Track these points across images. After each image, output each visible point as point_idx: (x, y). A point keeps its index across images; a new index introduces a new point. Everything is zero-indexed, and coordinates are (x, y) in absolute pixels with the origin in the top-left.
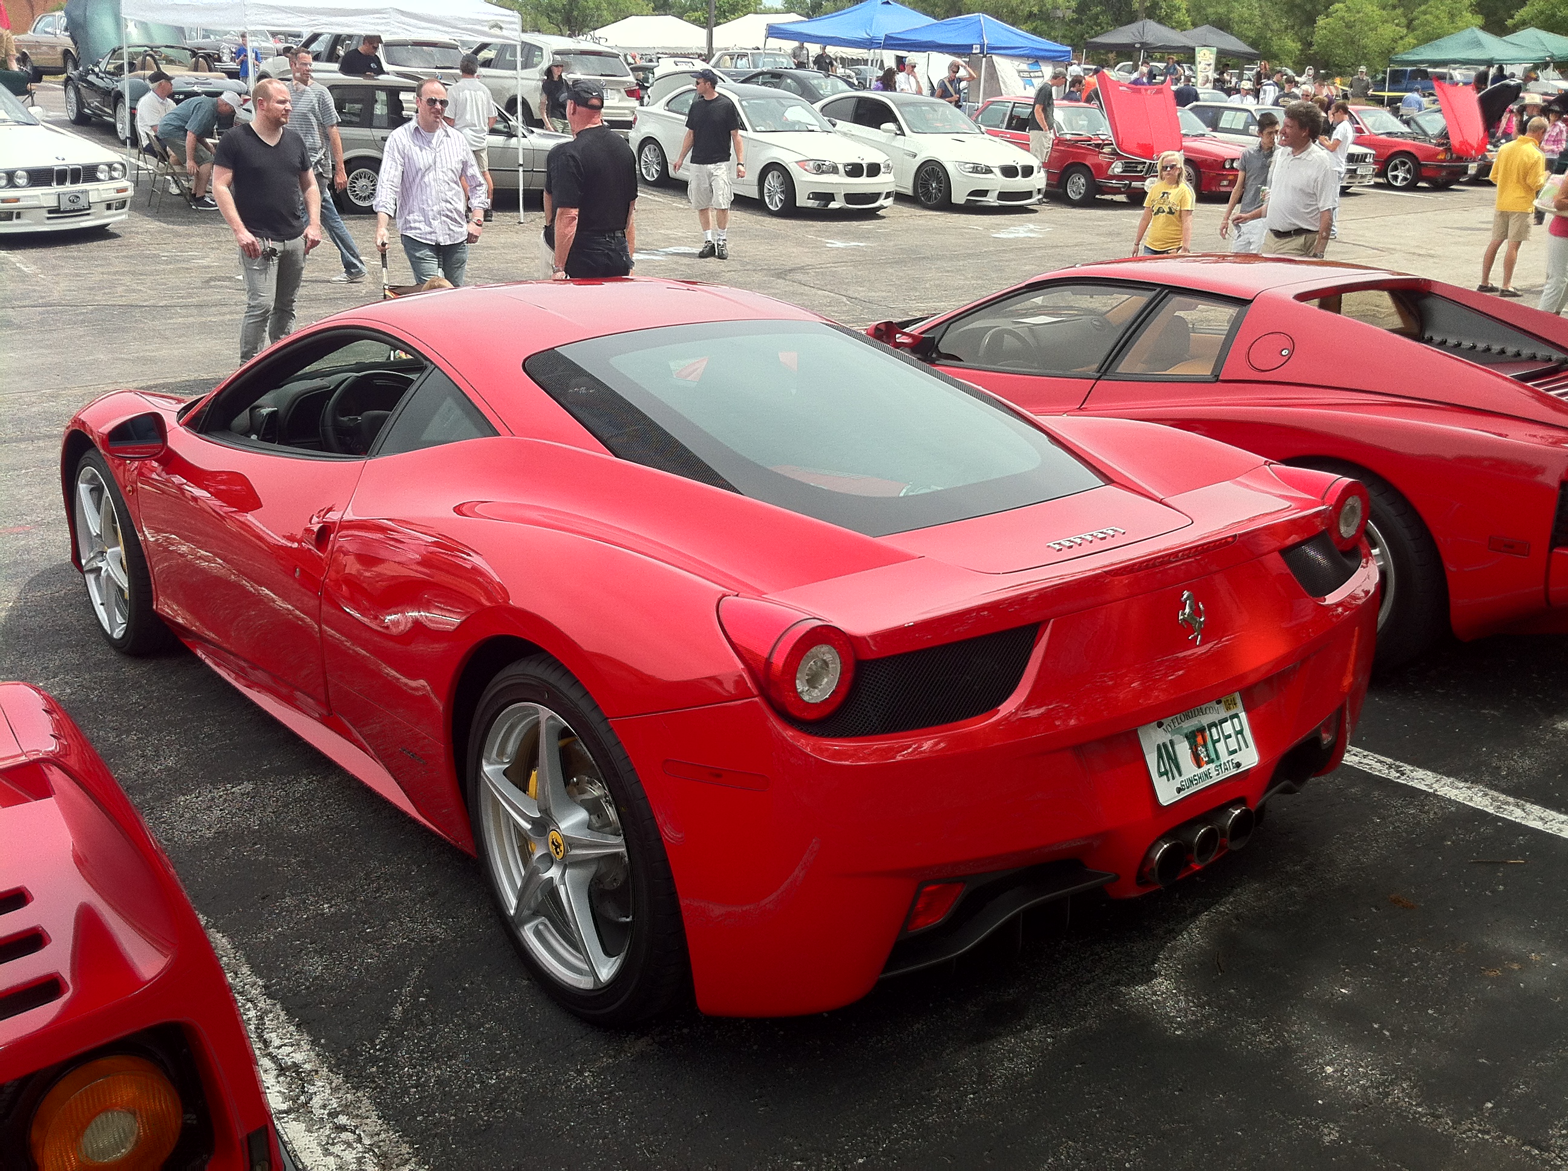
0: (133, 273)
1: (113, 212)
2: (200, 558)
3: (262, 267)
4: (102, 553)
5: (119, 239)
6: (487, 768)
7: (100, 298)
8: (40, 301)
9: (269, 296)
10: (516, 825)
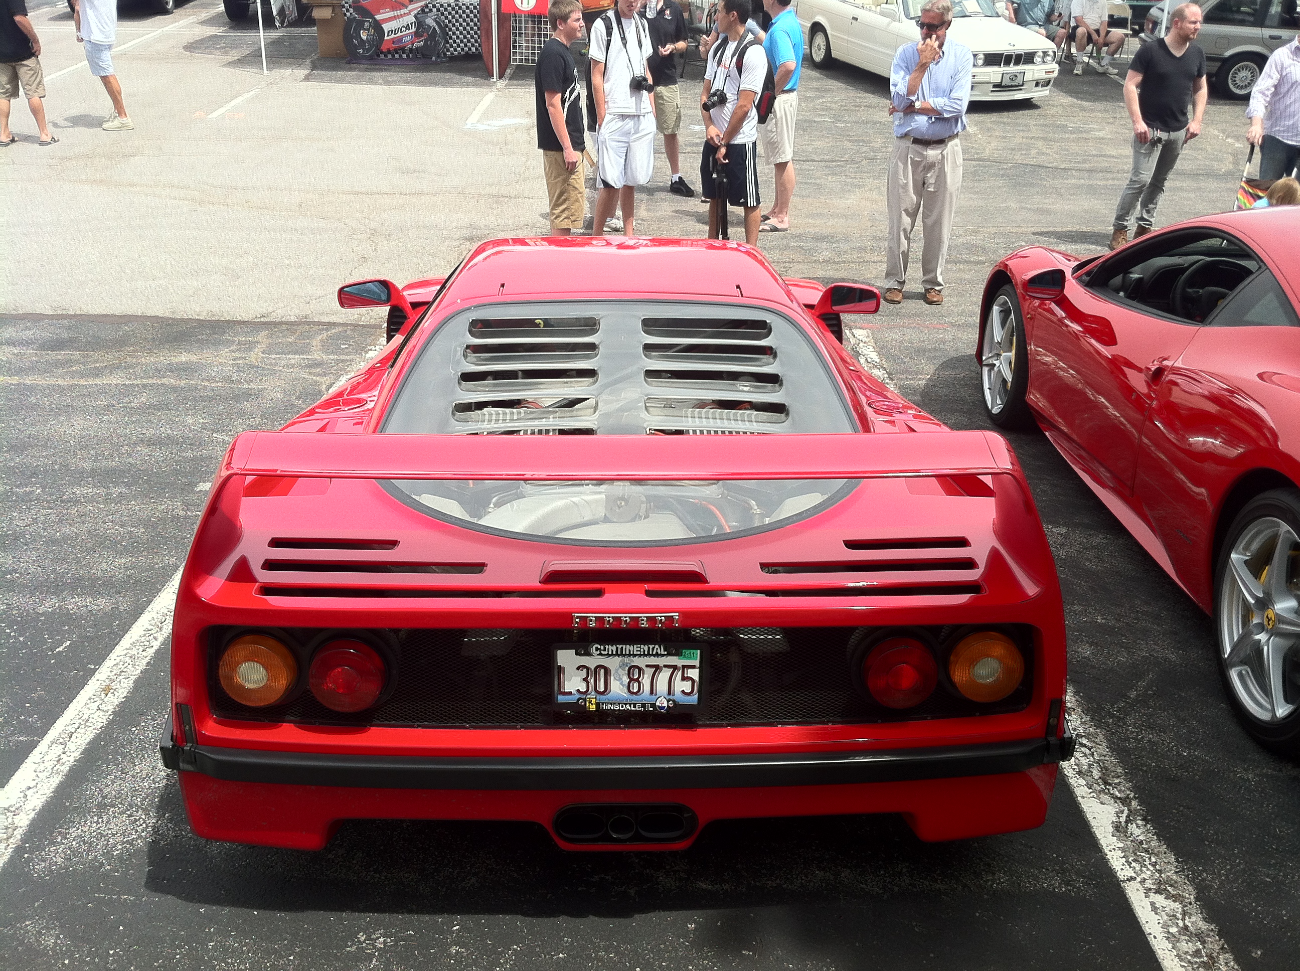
0: (1045, 139)
1: (1040, 88)
2: (1059, 368)
3: (1148, 152)
4: (998, 355)
5: (1039, 110)
6: (1233, 556)
7: (1018, 158)
8: (976, 156)
9: (1147, 176)
10: (1245, 600)
